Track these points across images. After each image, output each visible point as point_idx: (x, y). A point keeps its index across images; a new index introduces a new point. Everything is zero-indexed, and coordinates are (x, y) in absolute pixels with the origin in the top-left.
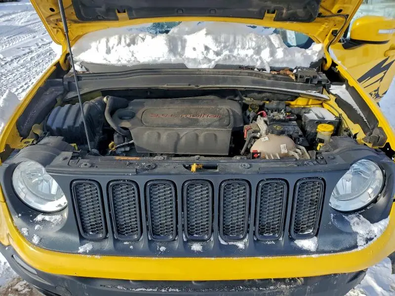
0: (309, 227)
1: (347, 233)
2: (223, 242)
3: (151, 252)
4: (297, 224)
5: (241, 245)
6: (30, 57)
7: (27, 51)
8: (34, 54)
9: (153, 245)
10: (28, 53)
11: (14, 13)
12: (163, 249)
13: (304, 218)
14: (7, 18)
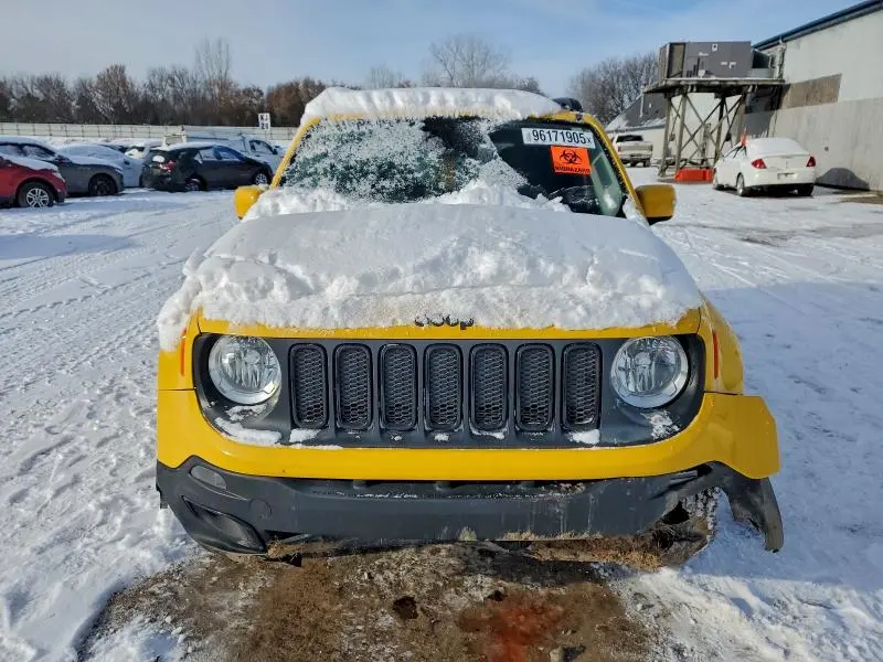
0: (588, 415)
1: (640, 426)
2: (475, 432)
3: (384, 441)
4: (571, 408)
5: (499, 435)
6: (145, 283)
7: (143, 273)
8: (154, 278)
9: (386, 435)
10: (143, 277)
11: (111, 214)
12: (397, 438)
13: (579, 400)
14: (99, 222)
